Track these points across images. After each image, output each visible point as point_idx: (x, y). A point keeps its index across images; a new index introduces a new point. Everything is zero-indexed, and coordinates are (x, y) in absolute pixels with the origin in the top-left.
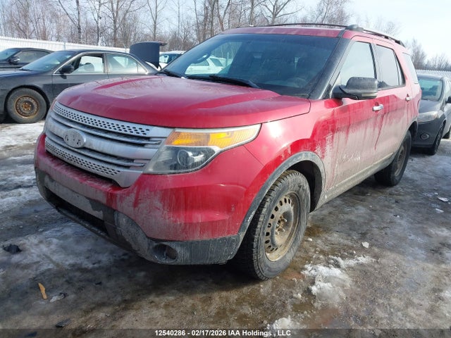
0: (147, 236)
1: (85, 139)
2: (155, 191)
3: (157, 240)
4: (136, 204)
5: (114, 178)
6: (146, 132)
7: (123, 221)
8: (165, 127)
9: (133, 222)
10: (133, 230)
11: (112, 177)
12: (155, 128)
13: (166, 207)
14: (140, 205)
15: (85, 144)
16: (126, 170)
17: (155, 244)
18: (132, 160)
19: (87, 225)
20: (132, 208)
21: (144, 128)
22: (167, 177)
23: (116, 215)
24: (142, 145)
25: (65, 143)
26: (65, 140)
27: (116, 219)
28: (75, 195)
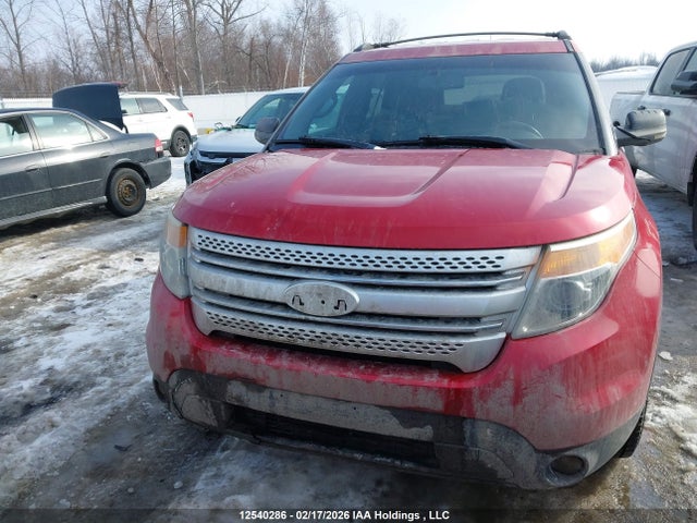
0: (535, 450)
1: (356, 295)
2: (550, 368)
3: (553, 452)
4: (517, 398)
5: (451, 358)
6: (498, 262)
7: (486, 434)
8: (527, 247)
9: (511, 431)
10: (507, 445)
11: (445, 358)
12: (512, 251)
13: (571, 391)
14: (525, 399)
15: (358, 305)
16: (472, 340)
17: (551, 459)
18: (476, 320)
19: (359, 456)
20: (511, 408)
21: (492, 254)
22: (558, 337)
23: (467, 428)
24: (491, 288)
25: (294, 311)
26: (296, 306)
27: (468, 435)
28: (342, 407)
